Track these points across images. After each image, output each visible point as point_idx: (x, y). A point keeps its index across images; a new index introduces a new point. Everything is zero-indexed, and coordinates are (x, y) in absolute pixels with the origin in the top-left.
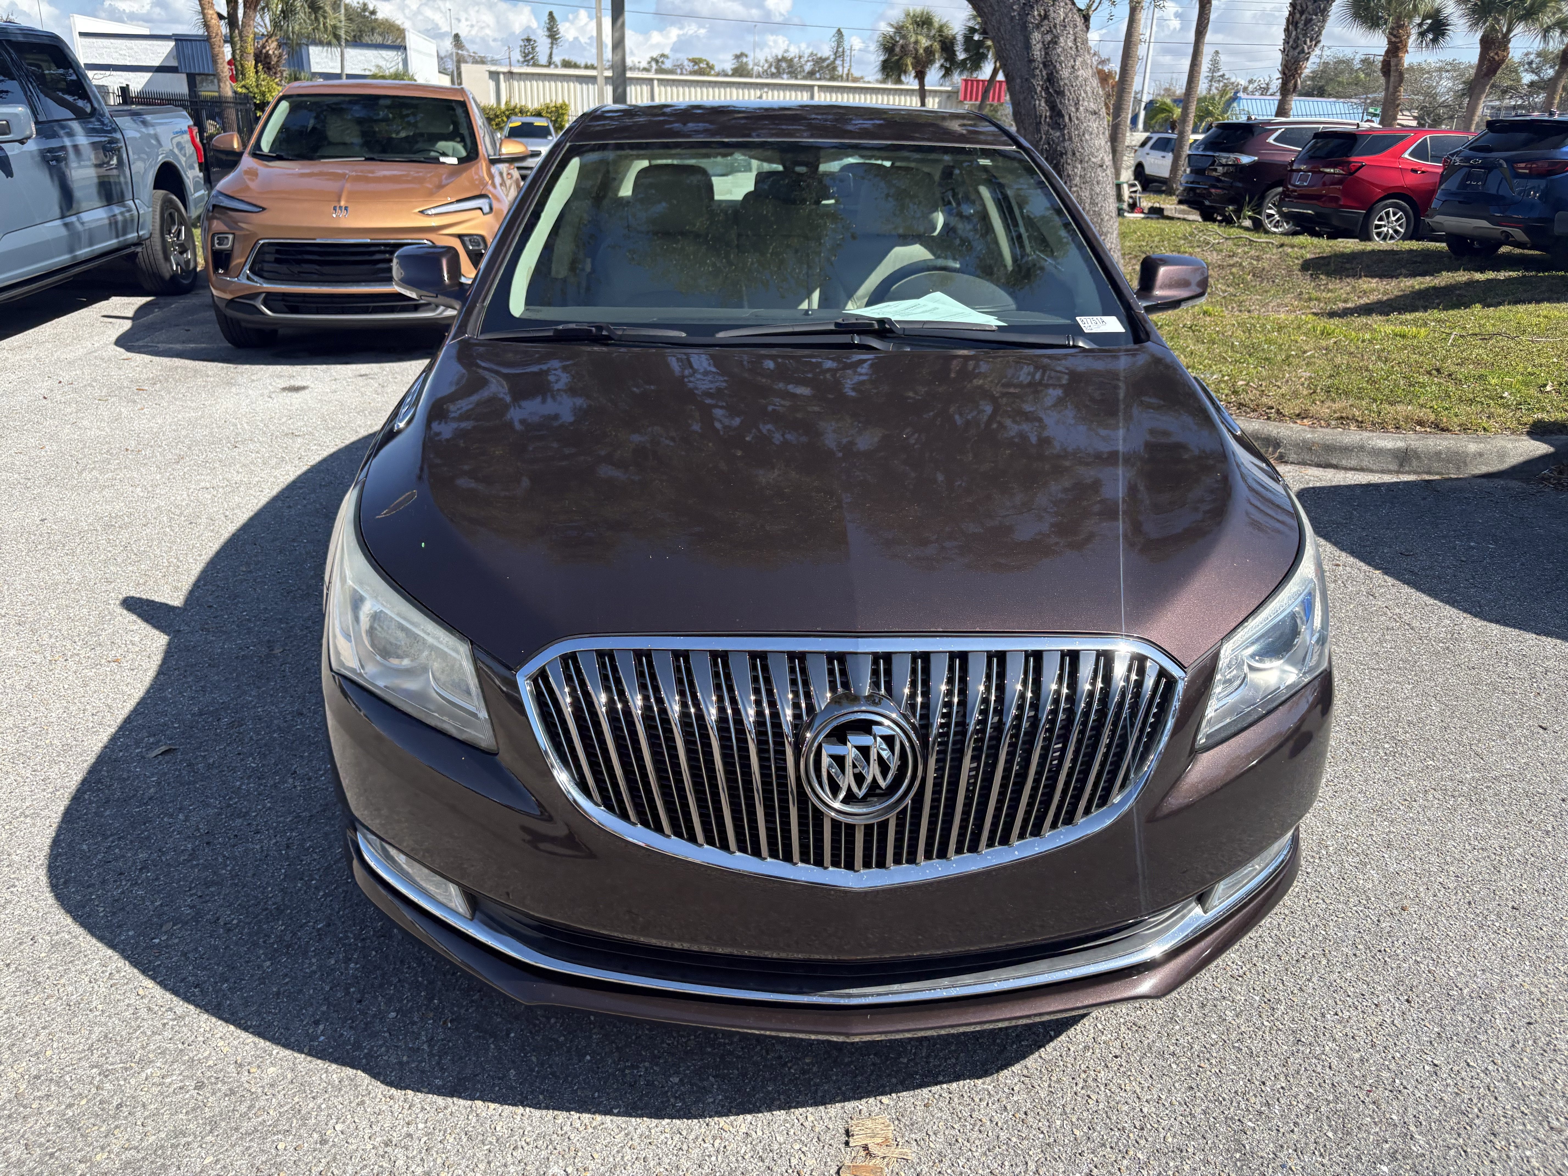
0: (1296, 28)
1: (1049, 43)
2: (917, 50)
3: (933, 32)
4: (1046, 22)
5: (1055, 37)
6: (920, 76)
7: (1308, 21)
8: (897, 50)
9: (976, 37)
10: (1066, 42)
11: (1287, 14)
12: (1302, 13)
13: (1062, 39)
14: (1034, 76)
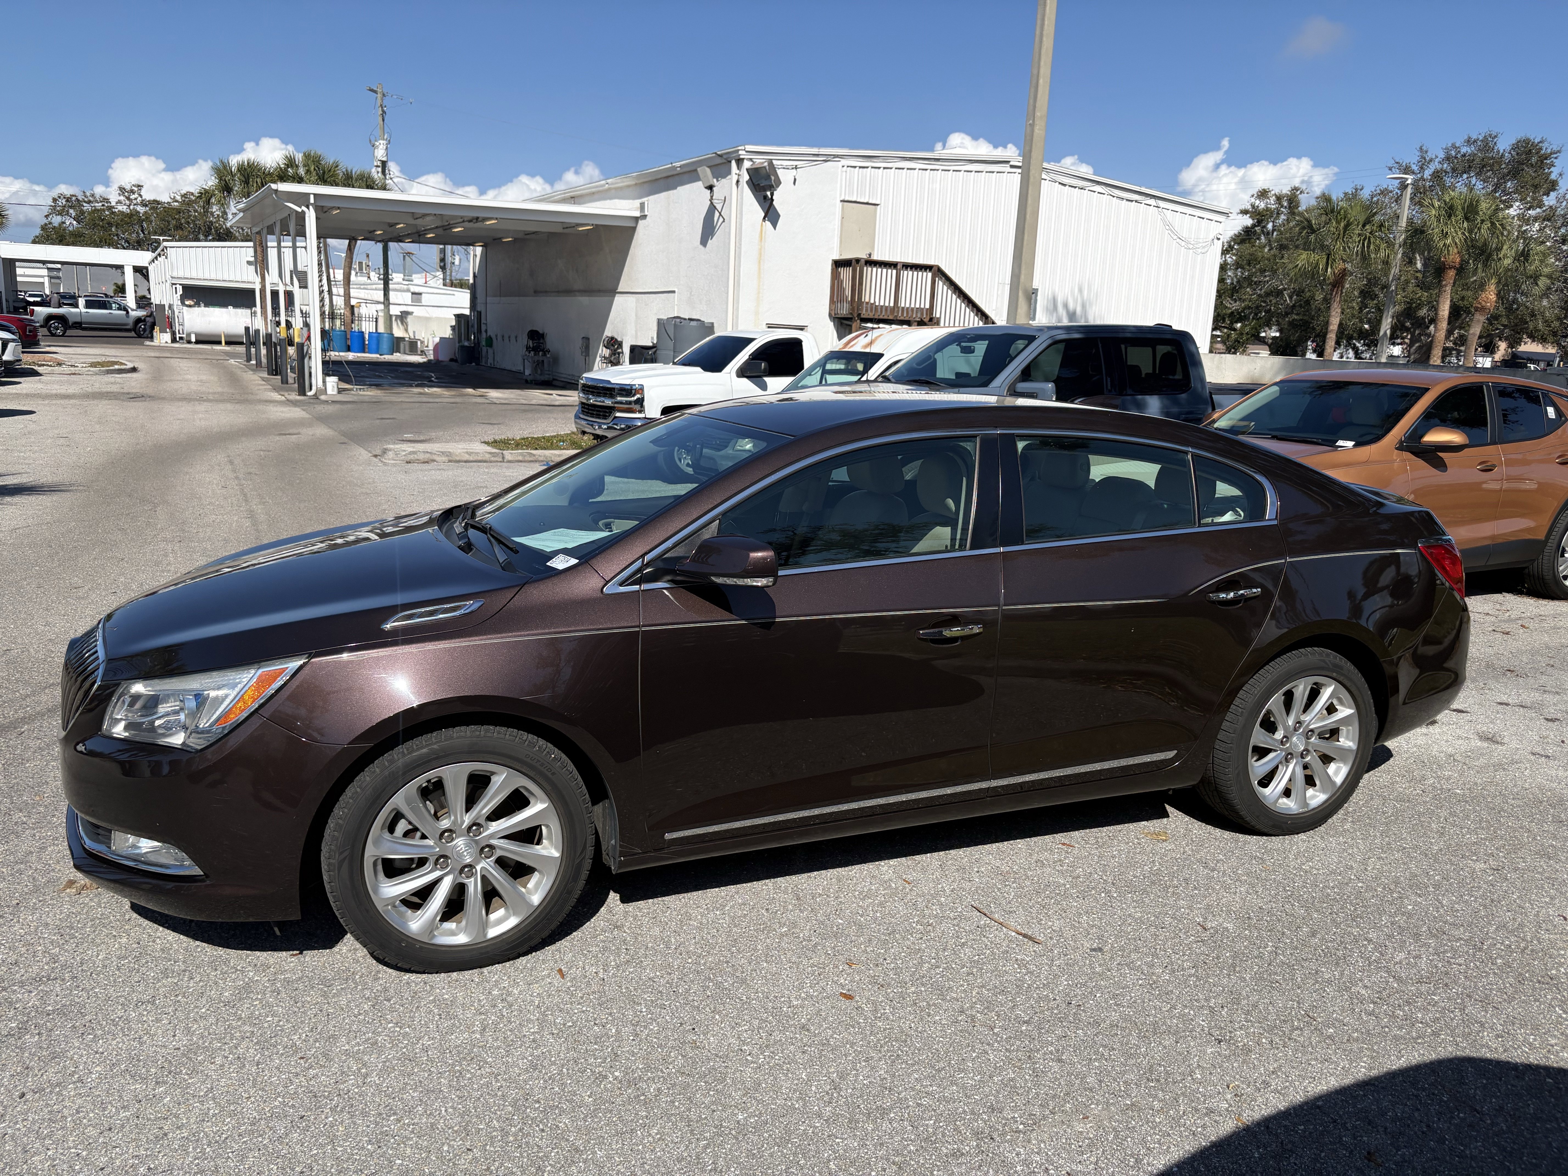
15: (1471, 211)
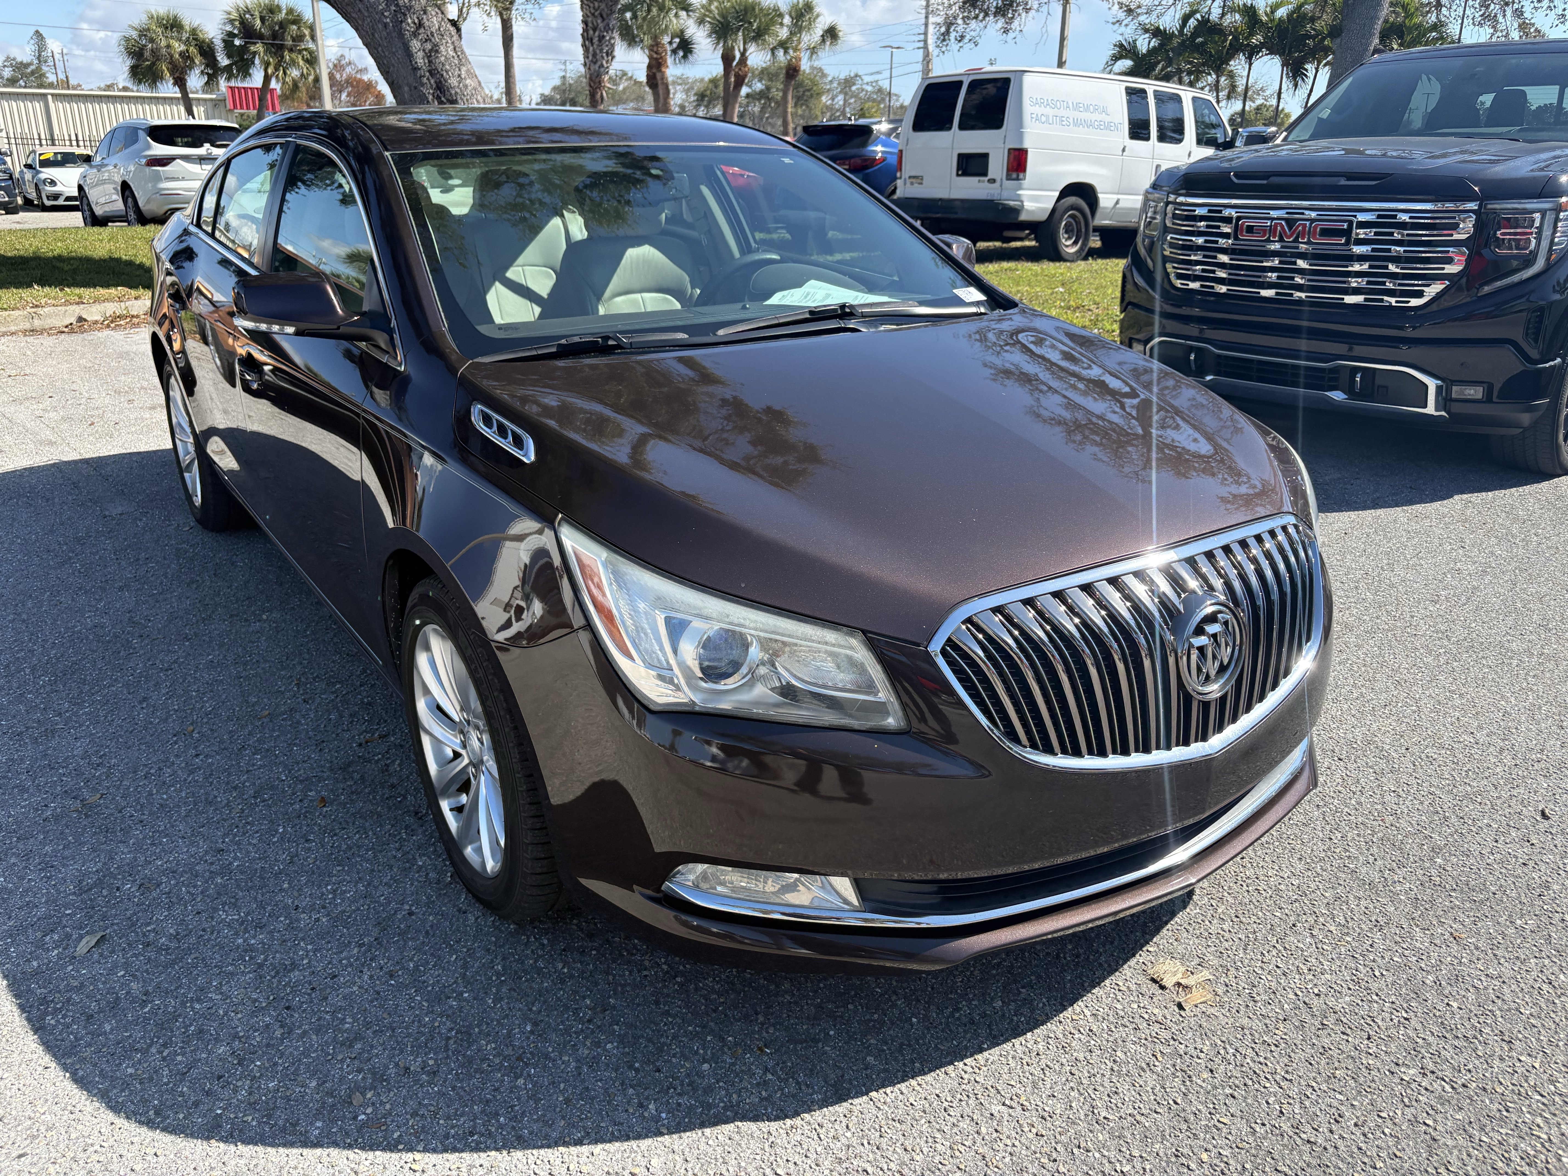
0: (592, 44)
1: (430, 51)
2: (172, 56)
3: (185, 36)
4: (422, 30)
5: (436, 45)
6: (180, 82)
7: (601, 38)
8: (147, 54)
9: (237, 42)
10: (446, 51)
11: (581, 31)
12: (594, 30)
13: (442, 48)
14: (423, 85)
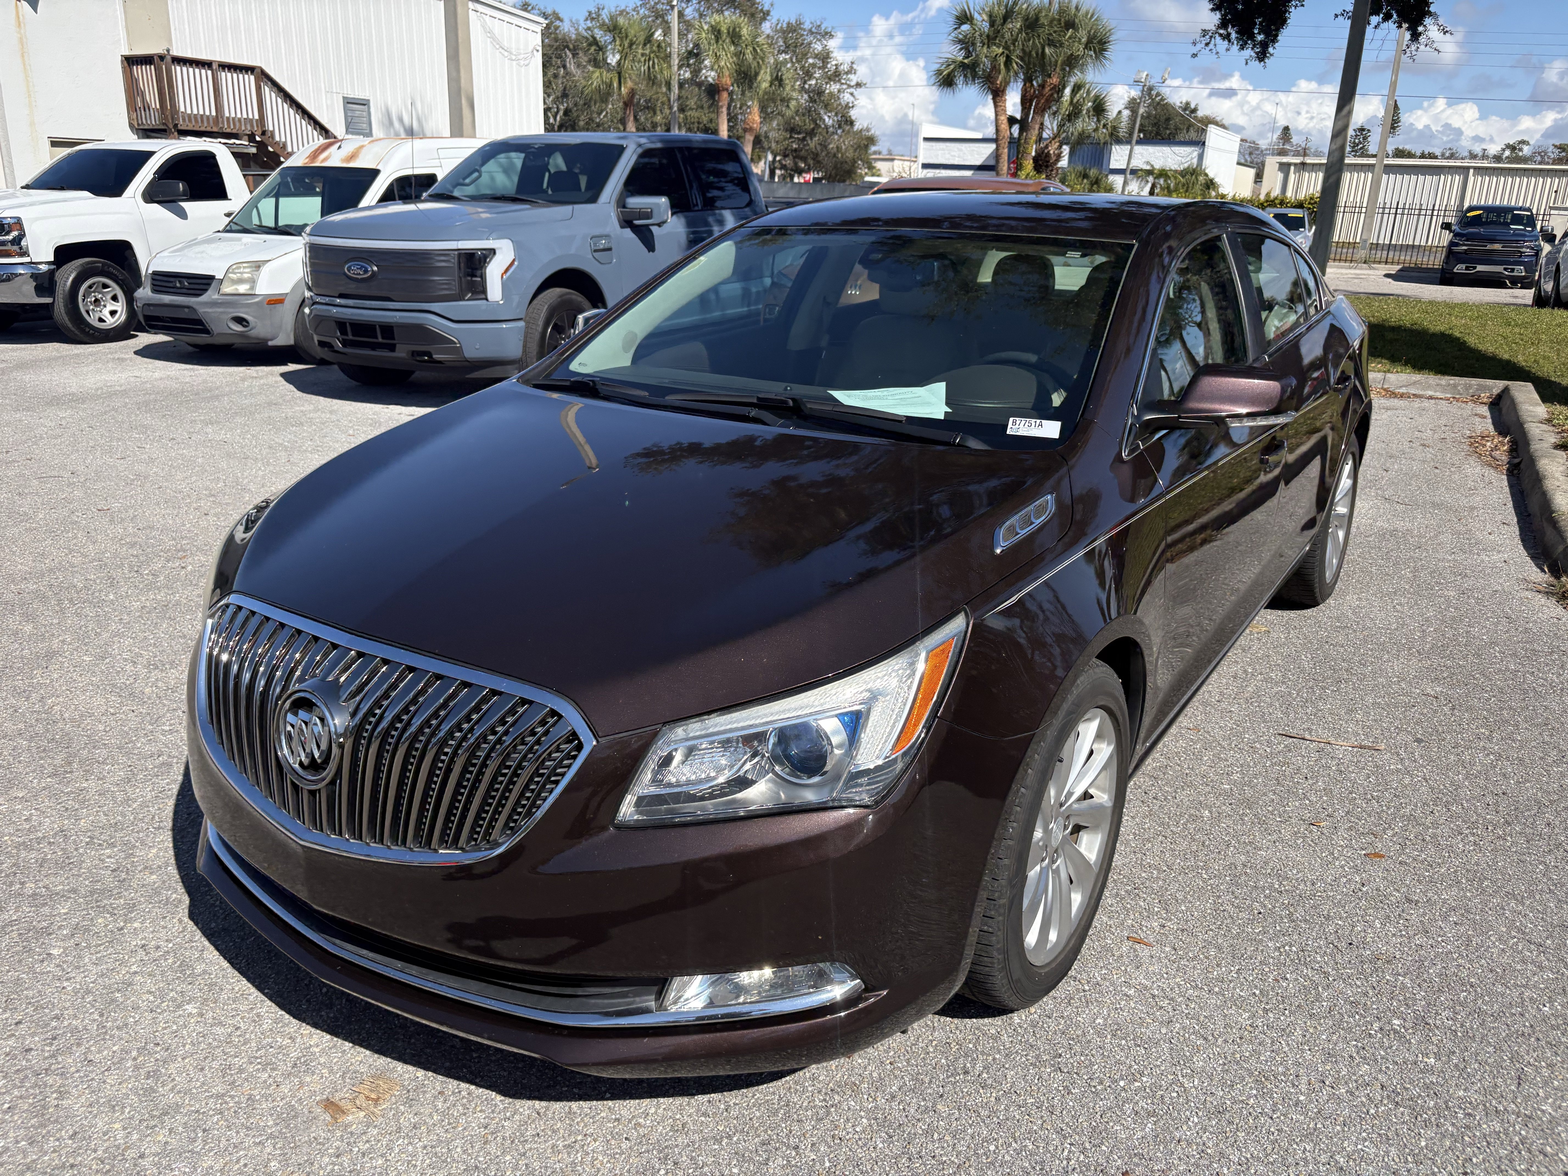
15: (735, 36)
